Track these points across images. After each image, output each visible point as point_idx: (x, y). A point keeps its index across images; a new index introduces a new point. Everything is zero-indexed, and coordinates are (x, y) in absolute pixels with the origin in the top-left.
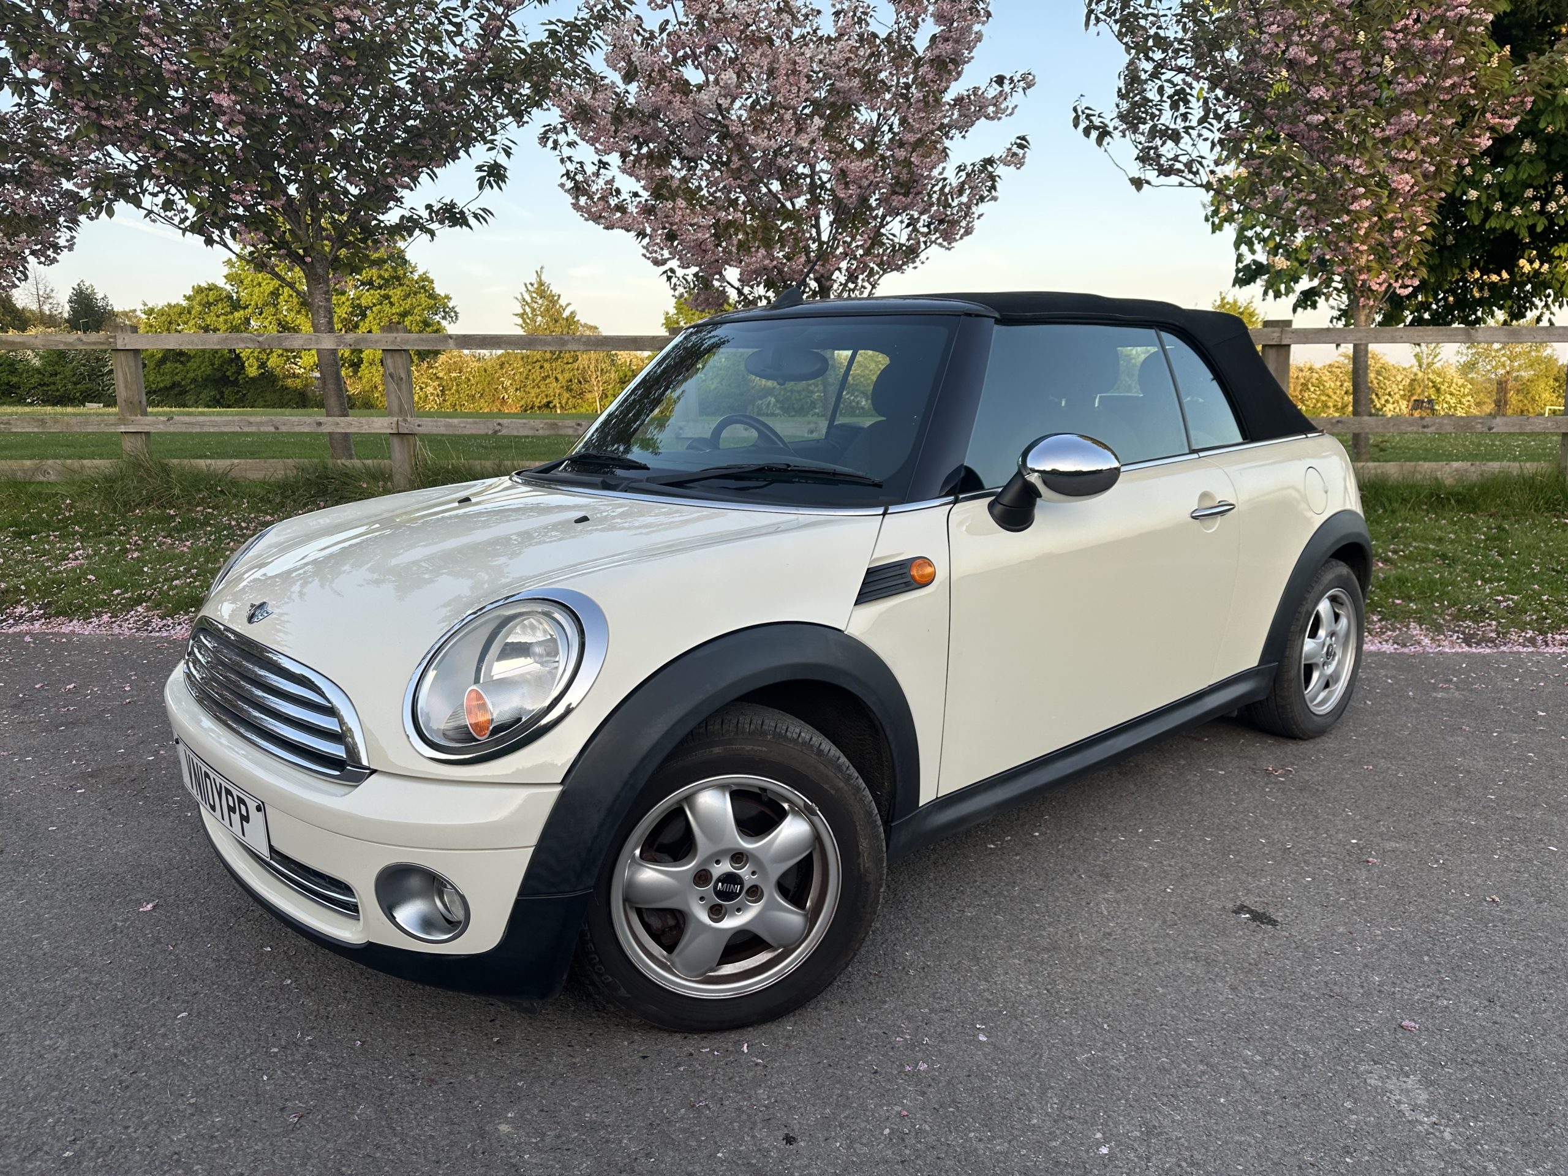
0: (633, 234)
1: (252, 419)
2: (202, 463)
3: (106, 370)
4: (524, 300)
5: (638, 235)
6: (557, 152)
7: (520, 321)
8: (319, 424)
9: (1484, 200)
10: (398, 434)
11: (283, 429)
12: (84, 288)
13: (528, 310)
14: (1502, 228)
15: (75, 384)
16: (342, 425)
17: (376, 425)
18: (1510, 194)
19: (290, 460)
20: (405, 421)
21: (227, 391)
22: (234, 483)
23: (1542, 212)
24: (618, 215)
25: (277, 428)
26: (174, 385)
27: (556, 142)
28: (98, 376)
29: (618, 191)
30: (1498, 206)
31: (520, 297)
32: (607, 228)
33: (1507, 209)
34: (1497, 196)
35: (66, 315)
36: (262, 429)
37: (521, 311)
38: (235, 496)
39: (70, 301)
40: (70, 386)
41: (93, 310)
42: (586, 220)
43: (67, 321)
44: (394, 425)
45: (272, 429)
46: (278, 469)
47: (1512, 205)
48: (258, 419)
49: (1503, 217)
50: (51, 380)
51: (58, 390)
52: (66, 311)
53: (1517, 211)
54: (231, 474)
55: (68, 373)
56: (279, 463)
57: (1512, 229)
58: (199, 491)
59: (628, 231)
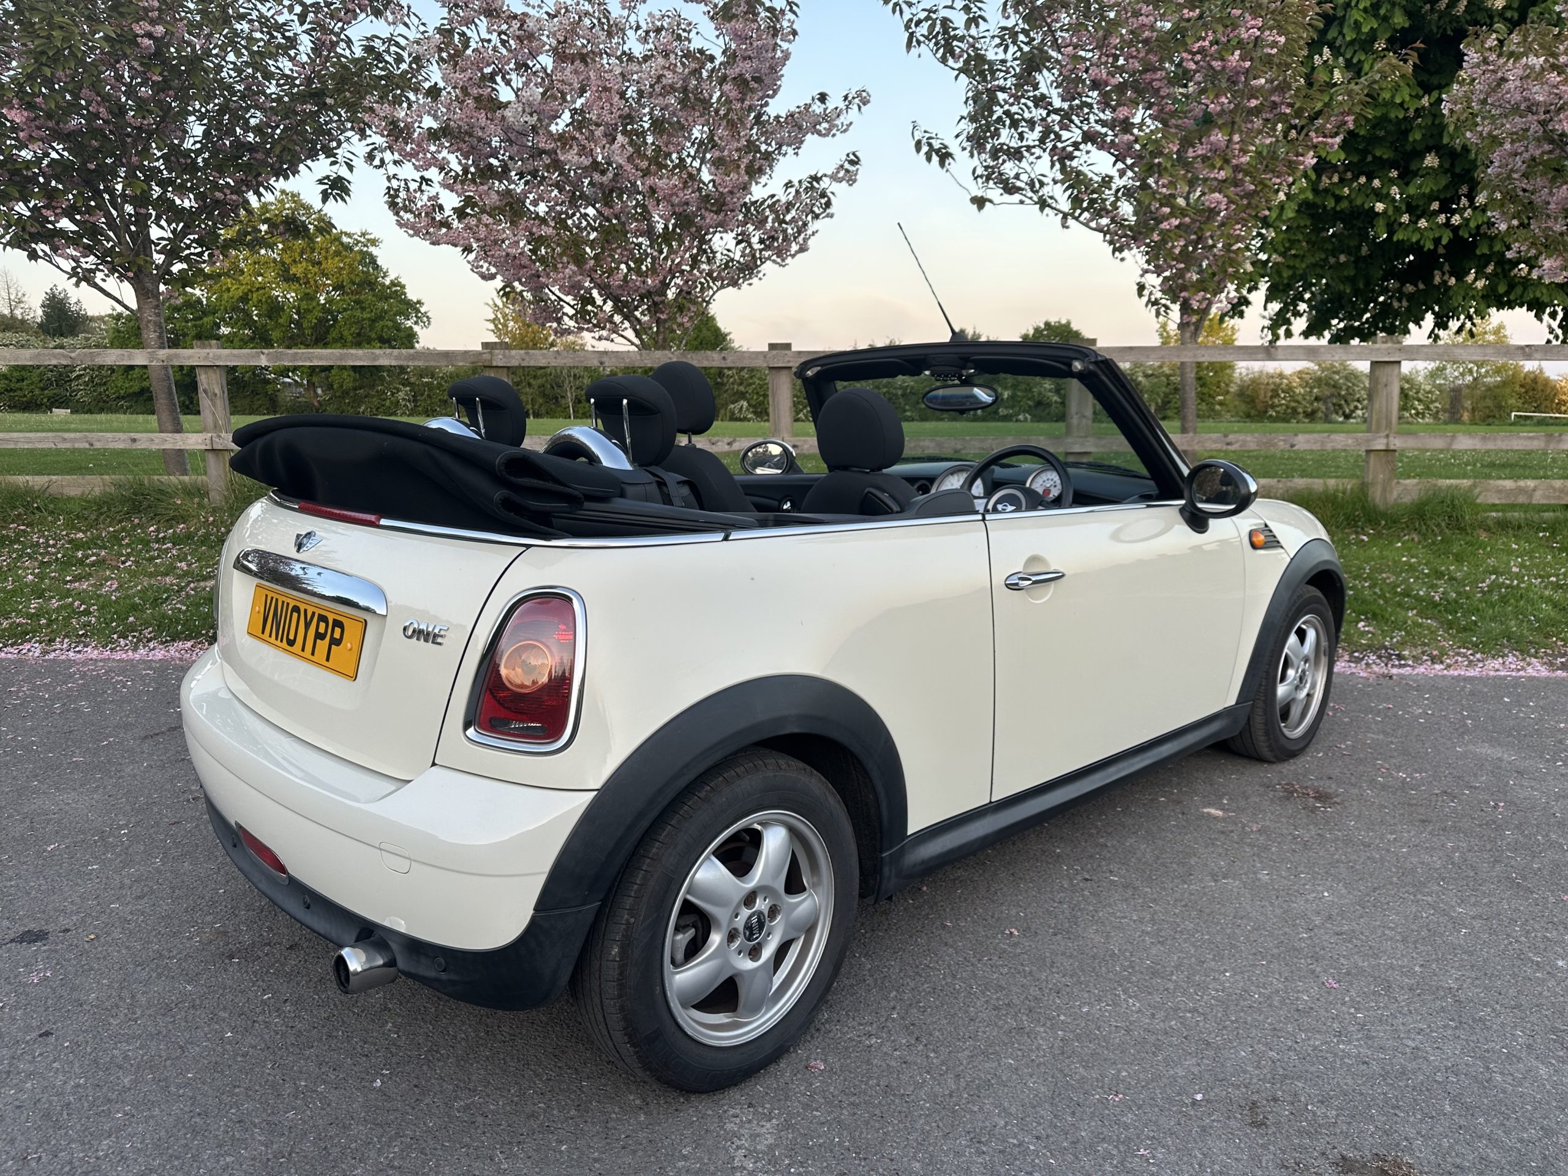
0: (459, 249)
1: (66, 435)
2: (21, 480)
3: (74, 375)
5: (464, 251)
6: (382, 171)
8: (134, 440)
9: (1390, 212)
10: (213, 450)
11: (98, 445)
12: (57, 292)
14: (1408, 240)
15: (43, 389)
16: (157, 441)
17: (191, 441)
18: (1418, 206)
19: (107, 477)
20: (219, 436)
22: (54, 499)
23: (1447, 224)
24: (444, 230)
25: (91, 445)
26: (142, 390)
27: (382, 161)
28: (66, 382)
29: (441, 208)
30: (1405, 218)
32: (433, 243)
33: (1414, 221)
34: (1404, 208)
35: (39, 320)
36: (76, 446)
38: (51, 513)
39: (43, 306)
40: (37, 392)
41: (66, 313)
42: (412, 236)
43: (41, 326)
44: (208, 442)
45: (87, 446)
46: (95, 485)
47: (1419, 218)
48: (72, 435)
49: (1411, 229)
50: (18, 385)
51: (25, 396)
52: (37, 313)
53: (1423, 223)
54: (49, 490)
55: (36, 379)
56: (95, 480)
57: (1418, 242)
58: (14, 508)
59: (455, 245)
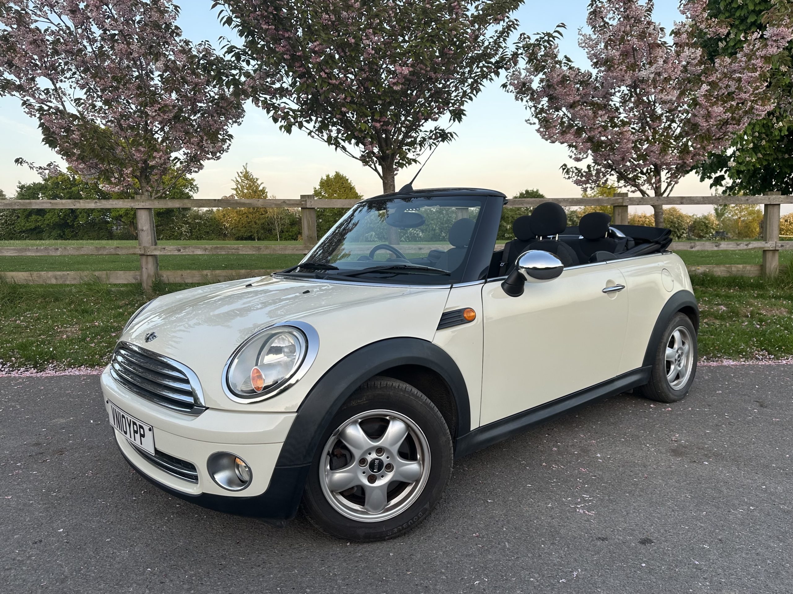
0: (566, 145)
4: (237, 181)
5: (568, 146)
7: (235, 192)
13: (239, 186)
21: (67, 231)
26: (35, 228)
31: (235, 180)
32: (551, 142)
37: (235, 187)
59: (563, 143)
